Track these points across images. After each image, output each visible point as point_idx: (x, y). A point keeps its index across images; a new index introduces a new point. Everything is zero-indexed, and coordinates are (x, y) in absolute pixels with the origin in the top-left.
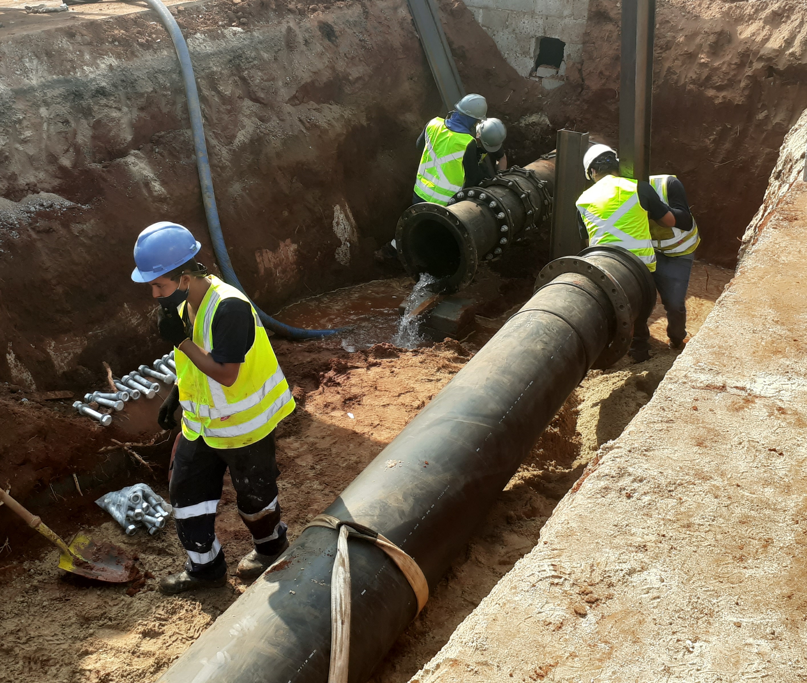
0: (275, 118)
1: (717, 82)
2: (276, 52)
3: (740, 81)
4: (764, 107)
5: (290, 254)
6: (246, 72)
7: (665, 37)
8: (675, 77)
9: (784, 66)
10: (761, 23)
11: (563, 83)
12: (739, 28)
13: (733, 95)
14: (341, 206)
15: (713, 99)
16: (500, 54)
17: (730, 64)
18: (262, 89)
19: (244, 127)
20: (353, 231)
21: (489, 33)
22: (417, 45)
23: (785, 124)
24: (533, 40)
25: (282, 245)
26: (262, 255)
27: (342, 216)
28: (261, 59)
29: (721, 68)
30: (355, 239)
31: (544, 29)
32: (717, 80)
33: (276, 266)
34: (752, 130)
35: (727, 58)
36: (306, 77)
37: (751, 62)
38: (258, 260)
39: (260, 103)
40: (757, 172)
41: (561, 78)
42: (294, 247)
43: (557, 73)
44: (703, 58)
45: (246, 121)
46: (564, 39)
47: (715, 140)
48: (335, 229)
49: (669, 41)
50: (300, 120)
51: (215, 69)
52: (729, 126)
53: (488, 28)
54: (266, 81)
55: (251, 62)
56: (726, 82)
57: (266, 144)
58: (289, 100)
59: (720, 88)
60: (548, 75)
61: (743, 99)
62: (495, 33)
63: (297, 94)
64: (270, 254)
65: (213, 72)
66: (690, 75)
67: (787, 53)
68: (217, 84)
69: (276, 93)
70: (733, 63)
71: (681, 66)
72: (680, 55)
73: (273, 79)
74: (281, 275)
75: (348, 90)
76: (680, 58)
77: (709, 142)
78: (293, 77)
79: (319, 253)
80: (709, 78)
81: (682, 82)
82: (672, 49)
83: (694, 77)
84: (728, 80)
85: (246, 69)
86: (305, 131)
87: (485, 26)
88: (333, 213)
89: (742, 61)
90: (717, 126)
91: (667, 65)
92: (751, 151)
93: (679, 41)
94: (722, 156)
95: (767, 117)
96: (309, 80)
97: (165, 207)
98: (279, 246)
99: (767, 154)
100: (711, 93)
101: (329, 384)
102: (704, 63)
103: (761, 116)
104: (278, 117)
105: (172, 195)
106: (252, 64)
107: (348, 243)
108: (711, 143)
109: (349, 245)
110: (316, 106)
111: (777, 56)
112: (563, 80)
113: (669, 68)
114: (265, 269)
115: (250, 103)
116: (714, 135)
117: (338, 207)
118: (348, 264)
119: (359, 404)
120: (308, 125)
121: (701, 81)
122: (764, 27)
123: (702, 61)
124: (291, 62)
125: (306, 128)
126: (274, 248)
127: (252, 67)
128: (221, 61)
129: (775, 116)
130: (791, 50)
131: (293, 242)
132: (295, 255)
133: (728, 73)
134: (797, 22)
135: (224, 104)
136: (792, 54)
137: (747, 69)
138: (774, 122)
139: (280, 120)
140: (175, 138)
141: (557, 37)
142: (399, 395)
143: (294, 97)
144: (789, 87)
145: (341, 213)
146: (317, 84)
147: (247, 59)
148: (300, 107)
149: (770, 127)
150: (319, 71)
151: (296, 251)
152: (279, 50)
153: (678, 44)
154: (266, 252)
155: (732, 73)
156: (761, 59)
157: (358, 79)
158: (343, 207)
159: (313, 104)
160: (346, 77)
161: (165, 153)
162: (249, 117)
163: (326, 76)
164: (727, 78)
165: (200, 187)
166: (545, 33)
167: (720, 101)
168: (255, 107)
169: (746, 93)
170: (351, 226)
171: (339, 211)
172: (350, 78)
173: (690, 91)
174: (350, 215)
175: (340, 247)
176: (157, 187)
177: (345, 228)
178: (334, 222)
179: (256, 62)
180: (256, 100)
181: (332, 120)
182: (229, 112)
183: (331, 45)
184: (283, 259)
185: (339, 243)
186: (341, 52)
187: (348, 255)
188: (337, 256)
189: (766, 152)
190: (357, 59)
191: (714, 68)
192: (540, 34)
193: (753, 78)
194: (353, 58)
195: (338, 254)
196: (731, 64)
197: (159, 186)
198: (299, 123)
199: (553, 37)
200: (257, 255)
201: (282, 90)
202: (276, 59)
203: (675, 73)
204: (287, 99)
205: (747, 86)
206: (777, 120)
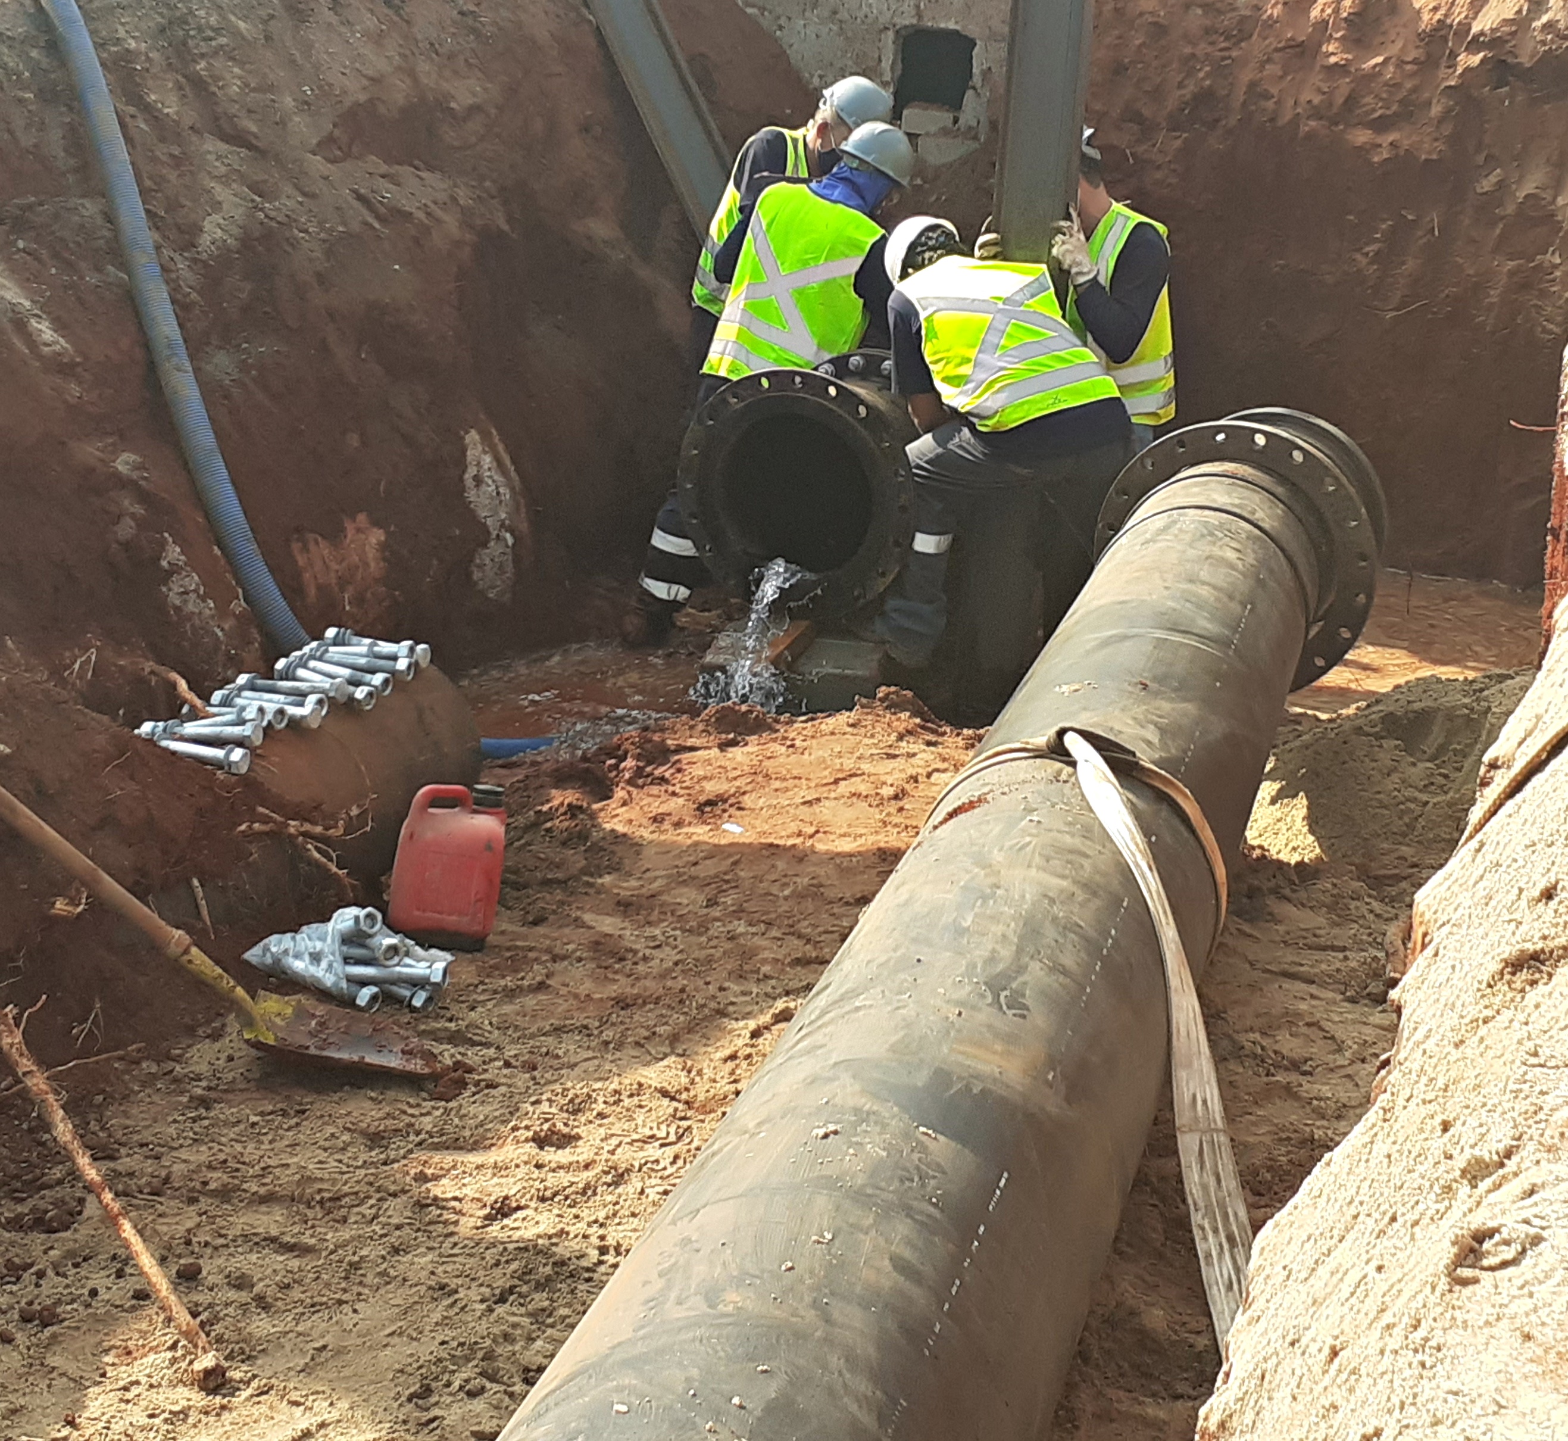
0: (289, 189)
1: (1374, 110)
2: (265, 22)
3: (1429, 104)
4: (1492, 162)
5: (371, 554)
6: (203, 64)
7: (1234, 10)
8: (1270, 104)
9: (1532, 57)
11: (975, 145)
13: (1414, 138)
14: (479, 433)
15: (1368, 151)
16: (799, 79)
17: (1401, 63)
18: (249, 111)
19: (217, 206)
20: (518, 504)
21: (766, 21)
22: (592, 42)
23: (1547, 195)
24: (891, 34)
25: (350, 527)
26: (305, 549)
27: (487, 460)
28: (236, 33)
29: (1380, 74)
30: (524, 527)
31: (918, 7)
32: (1372, 105)
33: (343, 582)
34: (1467, 222)
35: (1394, 49)
36: (356, 92)
37: (1454, 55)
38: (301, 560)
39: (250, 147)
40: (1491, 321)
41: (971, 133)
42: (377, 536)
43: (956, 121)
44: (1334, 52)
45: (221, 192)
46: (972, 30)
47: (1377, 253)
48: (471, 495)
49: (1243, 19)
50: (360, 198)
51: (133, 44)
52: (1410, 217)
53: (762, 9)
54: (254, 90)
55: (211, 39)
56: (1395, 107)
57: (289, 249)
58: (319, 144)
59: (1380, 125)
60: (933, 129)
61: (1440, 146)
62: (783, 21)
63: (337, 133)
64: (324, 549)
65: (128, 50)
66: (1305, 97)
67: (1537, 24)
68: (139, 85)
69: (282, 123)
70: (1409, 59)
71: (1281, 78)
72: (1277, 50)
73: (271, 88)
74: (355, 610)
75: (450, 135)
76: (1276, 56)
77: (1363, 261)
78: (320, 87)
79: (435, 562)
80: (1351, 101)
81: (1287, 116)
82: (1255, 36)
83: (1316, 101)
84: (1400, 102)
85: (203, 56)
86: (377, 225)
87: (753, 6)
88: (464, 451)
89: (1429, 55)
90: (1384, 221)
91: (1246, 76)
92: (1471, 272)
93: (1271, 16)
94: (1399, 294)
95: (1501, 185)
96: (362, 98)
97: (74, 389)
98: (343, 530)
99: (1512, 273)
100: (1362, 136)
101: (640, 782)
102: (1336, 64)
103: (1486, 184)
104: (297, 187)
105: (86, 358)
106: (214, 43)
107: (508, 535)
108: (1371, 263)
109: (510, 541)
110: (384, 168)
111: (1513, 34)
112: (975, 138)
113: (1253, 85)
114: (319, 588)
115: (223, 147)
116: (1377, 240)
117: (473, 437)
118: (508, 596)
119: (740, 809)
120: (383, 210)
121: (1335, 110)
123: (1333, 60)
124: (308, 48)
125: (378, 217)
126: (335, 535)
127: (216, 53)
128: (143, 26)
129: (1520, 181)
130: (1545, 19)
131: (376, 523)
132: (384, 559)
133: (1398, 86)
135: (163, 140)
136: (1549, 26)
137: (1443, 72)
138: (1521, 195)
139: (305, 194)
140: (56, 216)
141: (952, 26)
142: (836, 782)
143: (328, 141)
144: (1547, 107)
145: (485, 452)
146: (382, 109)
147: (200, 29)
148: (348, 165)
149: (1510, 209)
150: (382, 76)
151: (383, 547)
152: (272, 17)
153: (1270, 23)
154: (317, 543)
155: (1409, 85)
156: (1475, 44)
157: (474, 110)
158: (485, 437)
159: (375, 163)
160: (441, 104)
161: (44, 253)
162: (224, 180)
163: (399, 92)
164: (1399, 97)
165: (146, 343)
166: (919, 15)
167: (1385, 156)
168: (237, 156)
169: (1447, 130)
170: (512, 489)
171: (480, 448)
172: (453, 105)
173: (1310, 136)
174: (507, 461)
175: (485, 545)
176: (44, 330)
177: (498, 493)
178: (468, 476)
179: (223, 40)
180: (237, 138)
181: (432, 206)
182: (177, 162)
183: (396, 18)
184: (357, 567)
185: (481, 536)
186: (419, 37)
187: (510, 568)
188: (476, 575)
189: (1505, 270)
190: (461, 57)
191: (1364, 76)
192: (908, 20)
193: (1462, 92)
194: (451, 56)
195: (481, 567)
196: (1403, 62)
197: (50, 332)
198: (356, 204)
199: (942, 25)
200: (296, 547)
201: (297, 119)
202: (268, 38)
203: (1267, 96)
204: (314, 141)
205: (1448, 111)
206: (1528, 188)
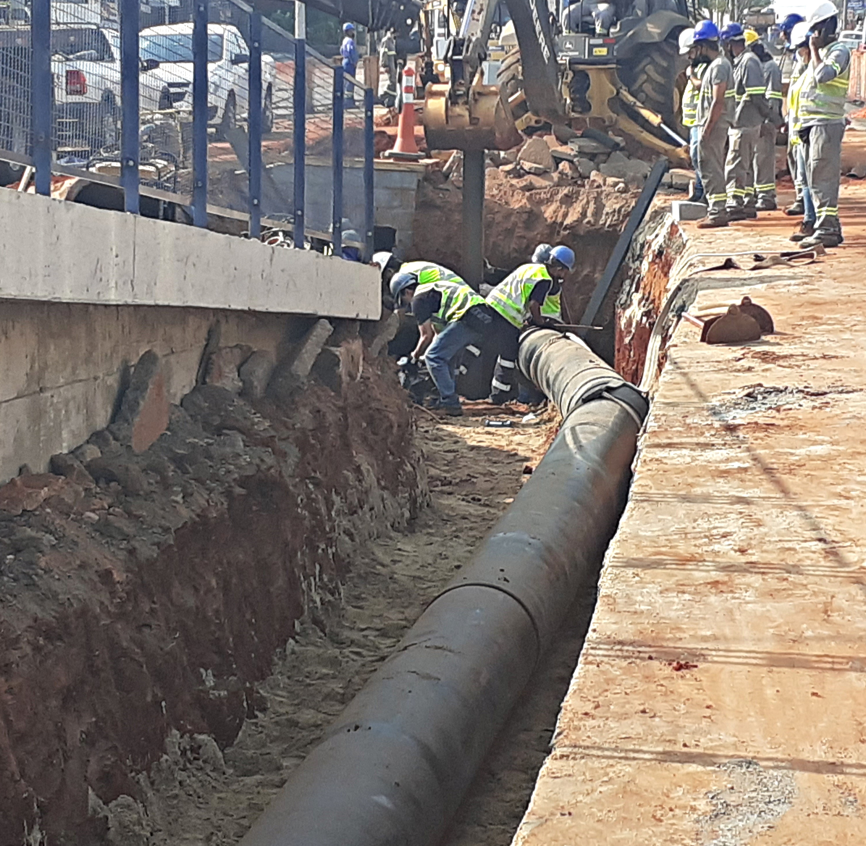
9: (584, 232)
10: (558, 203)
12: (543, 208)
46: (394, 227)
67: (584, 222)
111: (577, 225)
122: (561, 207)
130: (586, 220)
134: (585, 201)
136: (588, 223)
141: (387, 225)
156: (566, 228)
199: (384, 225)
